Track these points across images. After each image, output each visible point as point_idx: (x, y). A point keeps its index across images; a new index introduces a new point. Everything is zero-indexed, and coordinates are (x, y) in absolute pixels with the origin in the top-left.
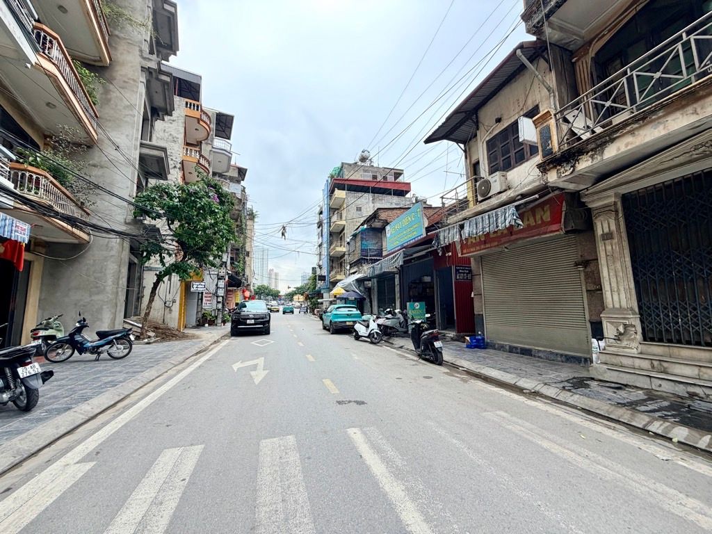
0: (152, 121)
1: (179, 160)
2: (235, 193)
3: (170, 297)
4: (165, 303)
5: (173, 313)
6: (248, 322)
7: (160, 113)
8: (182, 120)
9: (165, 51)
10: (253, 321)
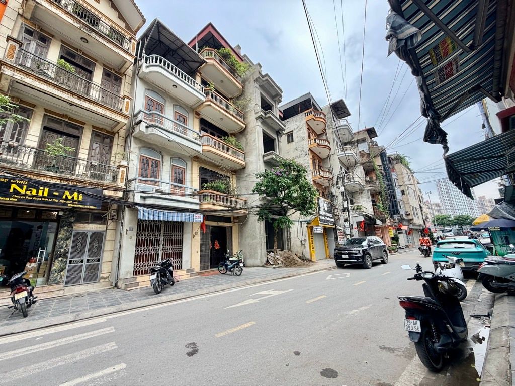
0: (278, 139)
1: (308, 149)
2: (363, 151)
3: (303, 238)
4: (301, 242)
5: (306, 248)
6: (344, 256)
7: (280, 132)
8: (305, 125)
9: (277, 99)
10: (347, 257)
